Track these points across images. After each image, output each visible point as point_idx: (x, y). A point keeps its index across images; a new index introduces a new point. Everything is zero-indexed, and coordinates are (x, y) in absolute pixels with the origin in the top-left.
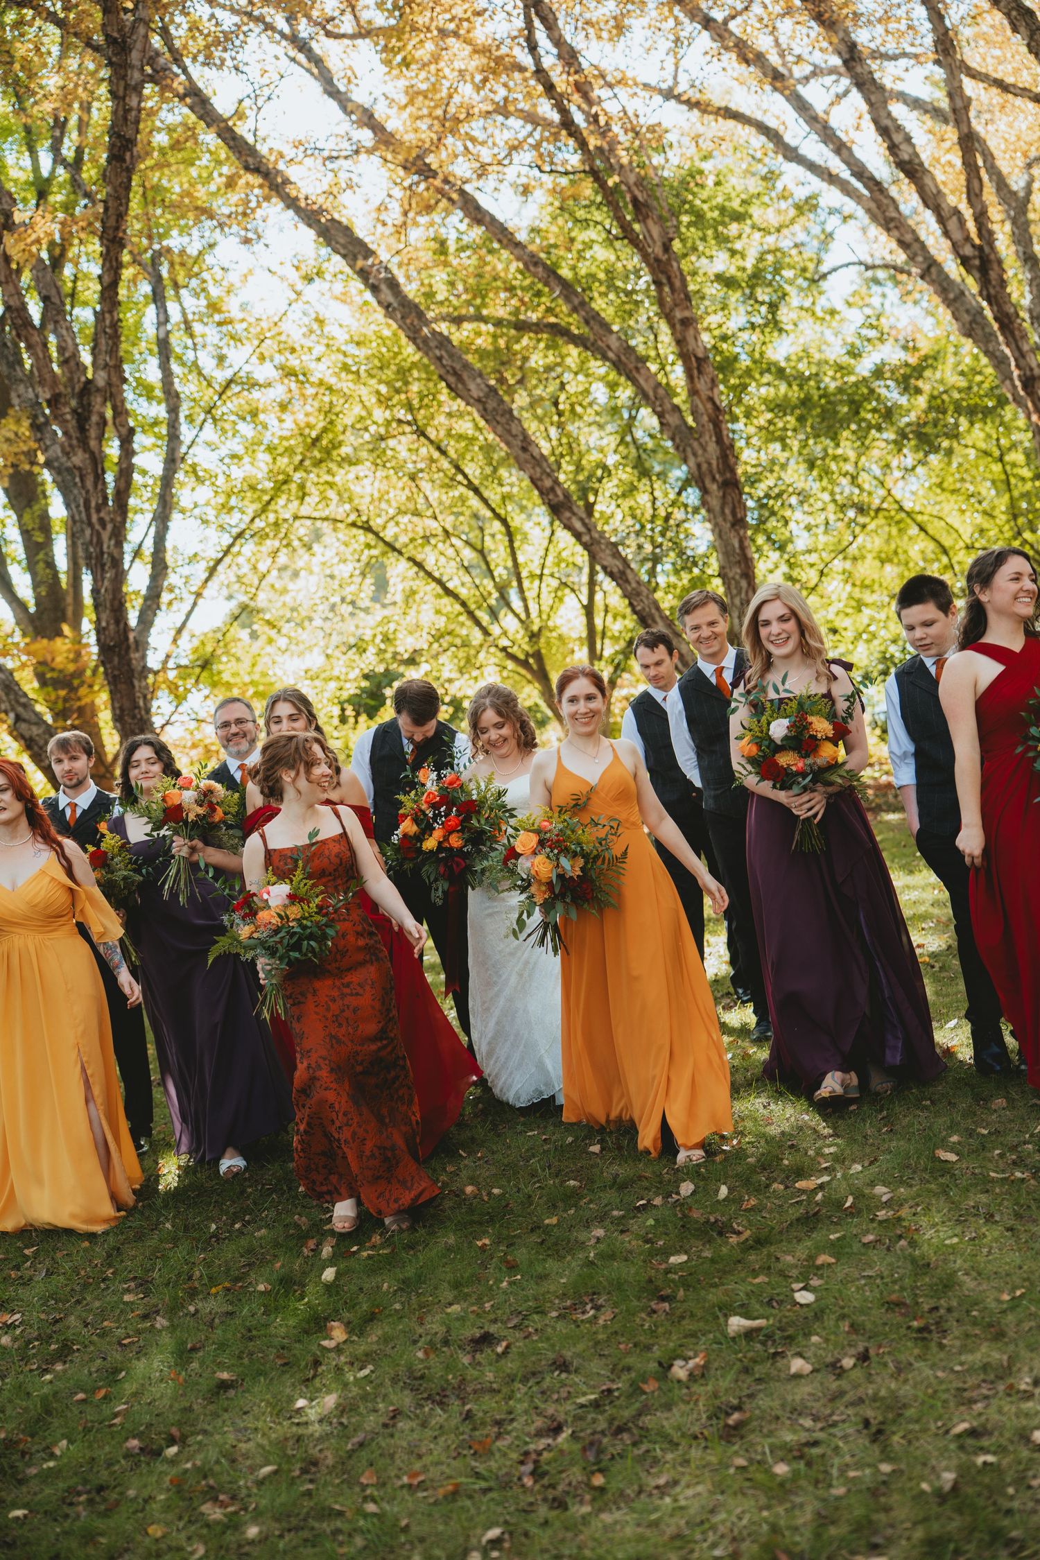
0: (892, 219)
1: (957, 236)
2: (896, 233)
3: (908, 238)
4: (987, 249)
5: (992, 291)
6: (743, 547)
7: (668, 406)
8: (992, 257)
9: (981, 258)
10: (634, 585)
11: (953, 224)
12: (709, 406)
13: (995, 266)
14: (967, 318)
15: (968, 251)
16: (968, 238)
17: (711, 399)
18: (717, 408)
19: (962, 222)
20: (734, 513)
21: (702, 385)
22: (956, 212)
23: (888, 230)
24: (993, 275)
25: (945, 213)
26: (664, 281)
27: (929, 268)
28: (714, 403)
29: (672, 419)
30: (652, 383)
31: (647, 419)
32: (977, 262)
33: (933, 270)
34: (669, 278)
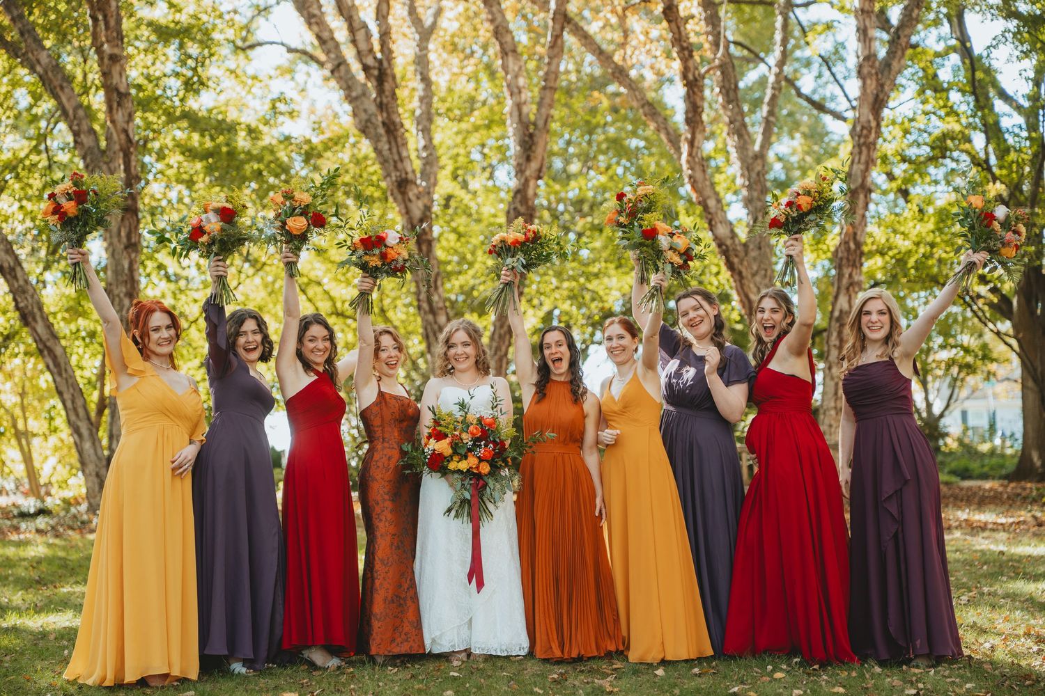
0: (314, 16)
1: (363, 46)
2: (315, 28)
3: (325, 35)
4: (385, 64)
5: (385, 100)
6: (131, 269)
7: (85, 127)
8: (389, 71)
9: (380, 70)
10: (21, 282)
11: (360, 35)
12: (123, 136)
13: (390, 79)
14: (364, 116)
15: (370, 61)
16: (371, 51)
17: (126, 131)
18: (129, 140)
19: (368, 36)
20: (129, 236)
21: (120, 116)
22: (365, 26)
23: (310, 24)
24: (387, 86)
25: (356, 25)
26: (100, 17)
27: (339, 65)
28: (128, 136)
29: (87, 140)
30: (74, 103)
31: (62, 133)
32: (376, 72)
33: (342, 68)
34: (105, 17)
